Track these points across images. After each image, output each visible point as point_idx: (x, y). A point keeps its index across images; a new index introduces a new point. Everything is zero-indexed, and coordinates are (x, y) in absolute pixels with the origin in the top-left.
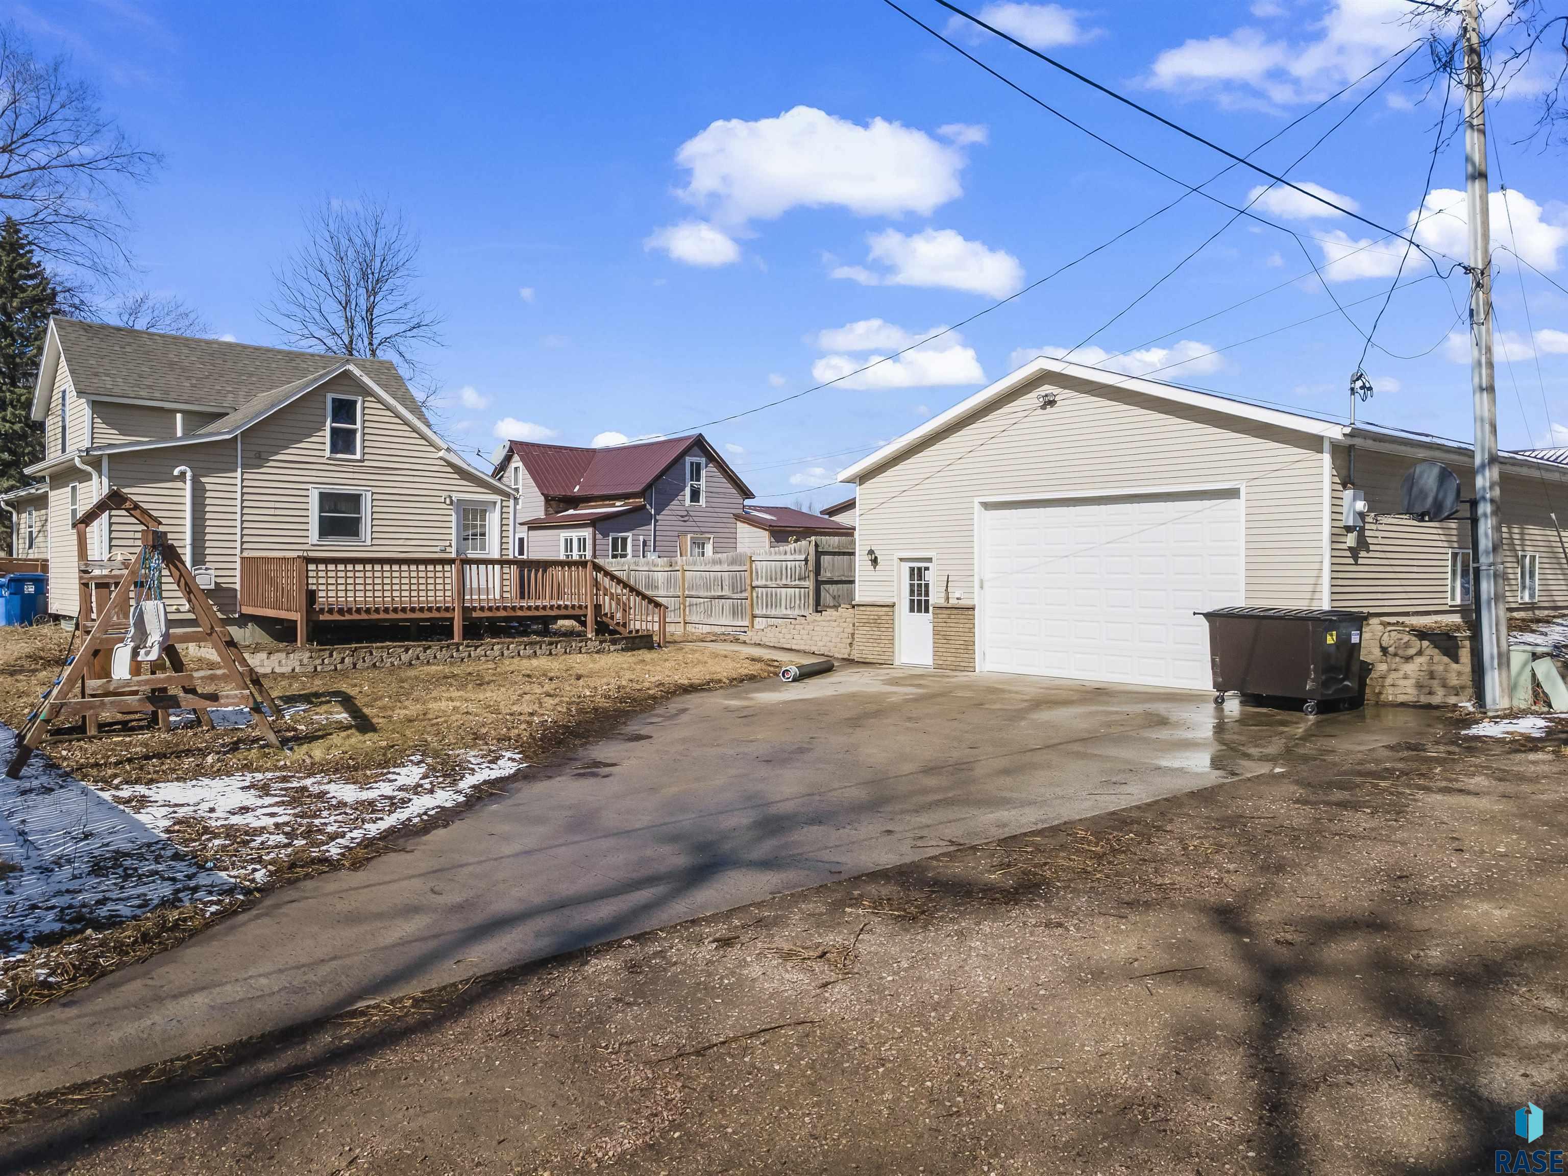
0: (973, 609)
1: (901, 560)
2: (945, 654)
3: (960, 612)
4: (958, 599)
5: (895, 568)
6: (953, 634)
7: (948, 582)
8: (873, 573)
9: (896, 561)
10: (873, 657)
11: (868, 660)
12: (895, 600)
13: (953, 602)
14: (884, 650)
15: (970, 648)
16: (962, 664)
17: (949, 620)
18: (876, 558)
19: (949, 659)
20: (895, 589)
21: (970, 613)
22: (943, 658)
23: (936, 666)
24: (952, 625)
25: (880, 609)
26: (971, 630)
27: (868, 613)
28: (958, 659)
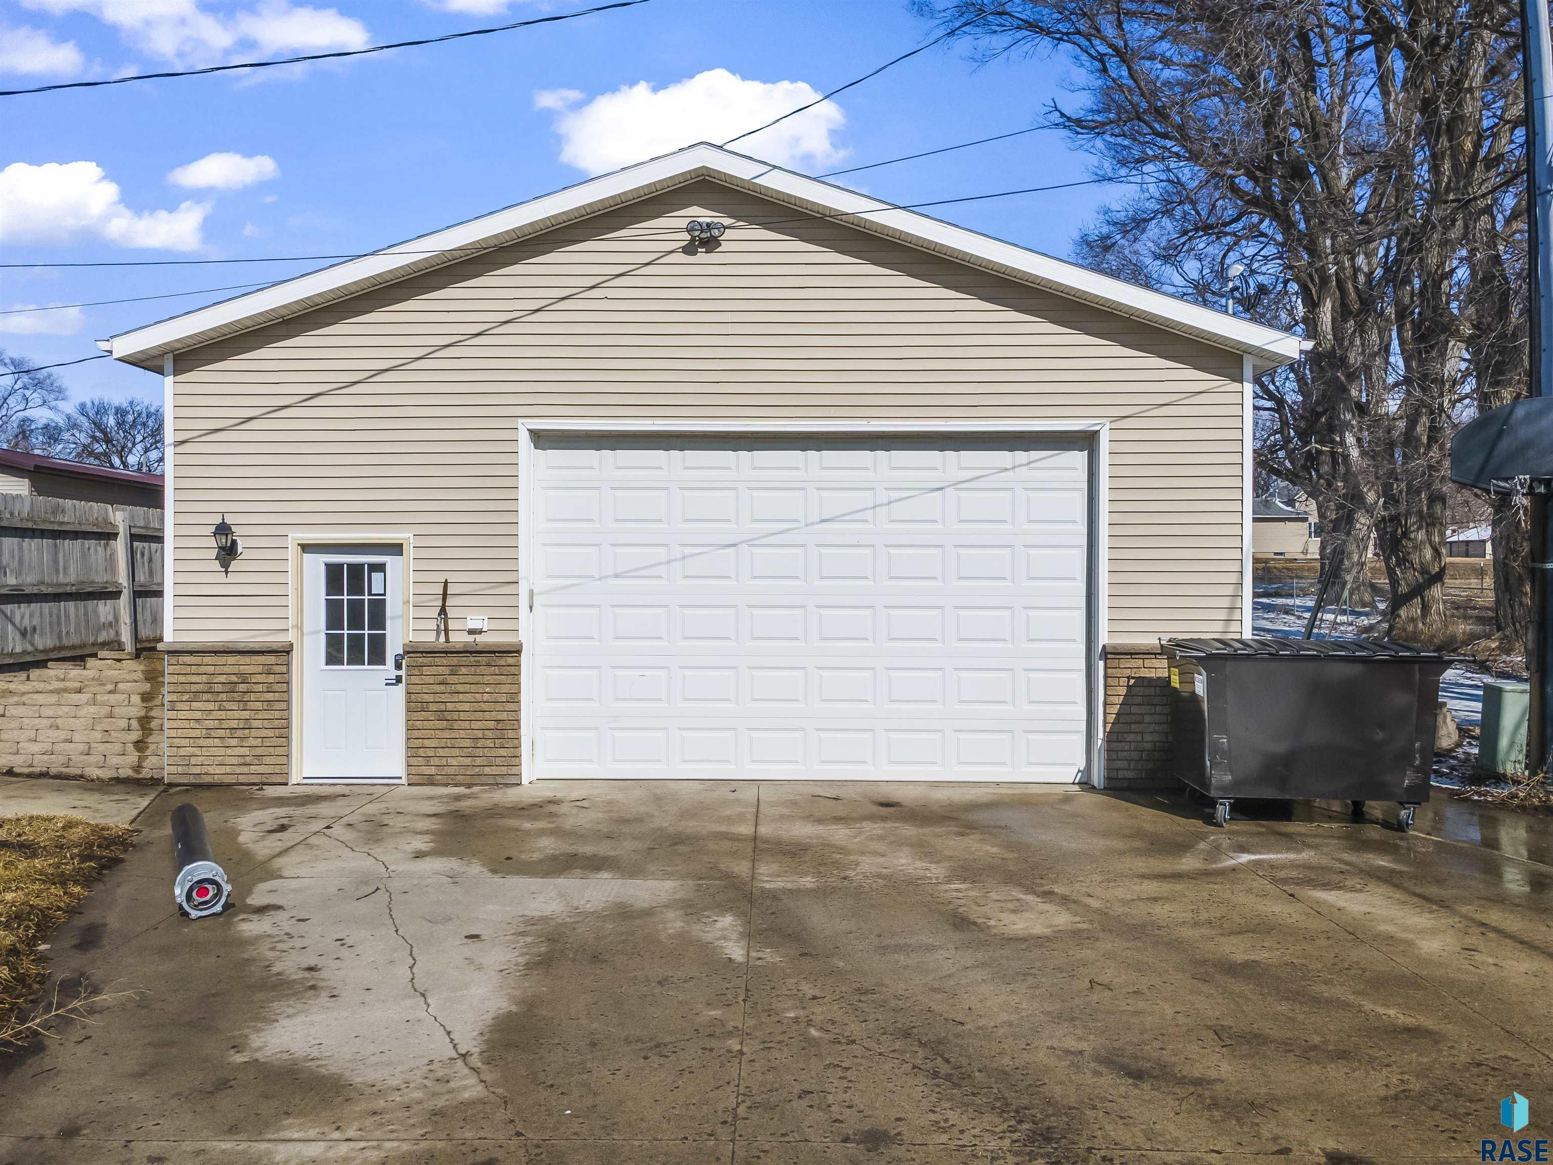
0: (519, 652)
1: (306, 548)
2: (441, 752)
3: (483, 659)
4: (471, 632)
5: (290, 566)
6: (466, 707)
7: (445, 595)
8: (221, 577)
9: (293, 552)
10: (223, 770)
11: (207, 779)
12: (291, 637)
13: (459, 638)
14: (259, 751)
15: (511, 734)
16: (487, 770)
17: (454, 679)
18: (234, 543)
19: (454, 762)
20: (291, 612)
21: (511, 661)
22: (436, 761)
23: (415, 779)
24: (460, 688)
25: (247, 659)
26: (514, 698)
27: (211, 669)
28: (479, 761)
